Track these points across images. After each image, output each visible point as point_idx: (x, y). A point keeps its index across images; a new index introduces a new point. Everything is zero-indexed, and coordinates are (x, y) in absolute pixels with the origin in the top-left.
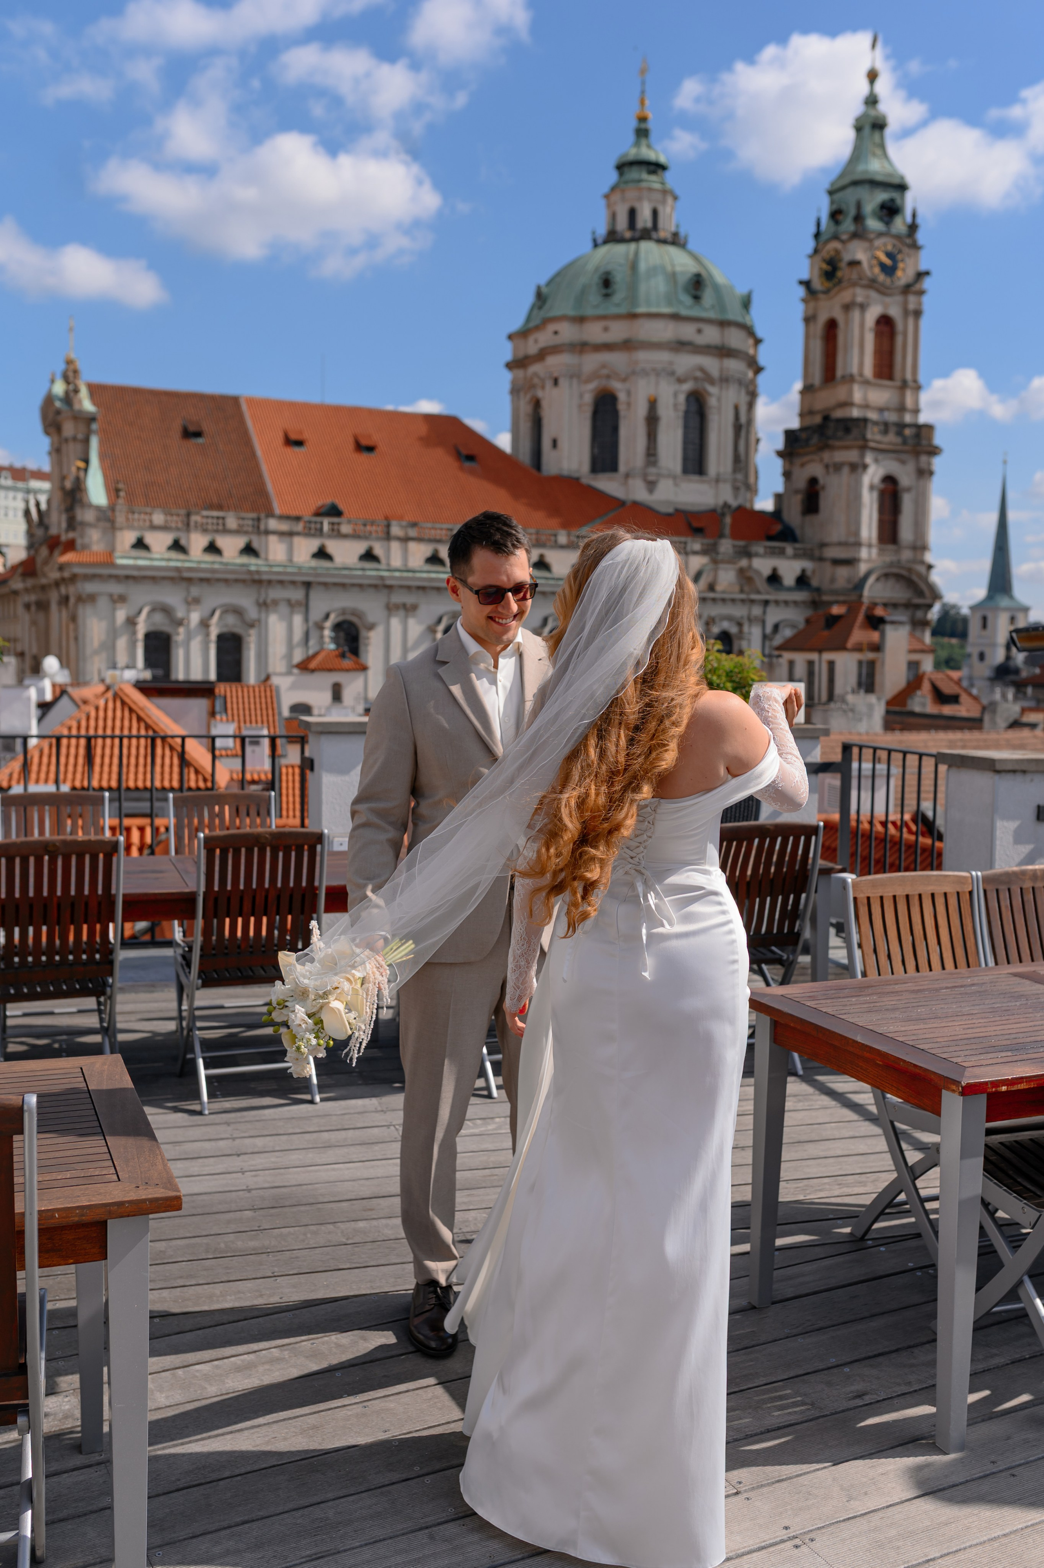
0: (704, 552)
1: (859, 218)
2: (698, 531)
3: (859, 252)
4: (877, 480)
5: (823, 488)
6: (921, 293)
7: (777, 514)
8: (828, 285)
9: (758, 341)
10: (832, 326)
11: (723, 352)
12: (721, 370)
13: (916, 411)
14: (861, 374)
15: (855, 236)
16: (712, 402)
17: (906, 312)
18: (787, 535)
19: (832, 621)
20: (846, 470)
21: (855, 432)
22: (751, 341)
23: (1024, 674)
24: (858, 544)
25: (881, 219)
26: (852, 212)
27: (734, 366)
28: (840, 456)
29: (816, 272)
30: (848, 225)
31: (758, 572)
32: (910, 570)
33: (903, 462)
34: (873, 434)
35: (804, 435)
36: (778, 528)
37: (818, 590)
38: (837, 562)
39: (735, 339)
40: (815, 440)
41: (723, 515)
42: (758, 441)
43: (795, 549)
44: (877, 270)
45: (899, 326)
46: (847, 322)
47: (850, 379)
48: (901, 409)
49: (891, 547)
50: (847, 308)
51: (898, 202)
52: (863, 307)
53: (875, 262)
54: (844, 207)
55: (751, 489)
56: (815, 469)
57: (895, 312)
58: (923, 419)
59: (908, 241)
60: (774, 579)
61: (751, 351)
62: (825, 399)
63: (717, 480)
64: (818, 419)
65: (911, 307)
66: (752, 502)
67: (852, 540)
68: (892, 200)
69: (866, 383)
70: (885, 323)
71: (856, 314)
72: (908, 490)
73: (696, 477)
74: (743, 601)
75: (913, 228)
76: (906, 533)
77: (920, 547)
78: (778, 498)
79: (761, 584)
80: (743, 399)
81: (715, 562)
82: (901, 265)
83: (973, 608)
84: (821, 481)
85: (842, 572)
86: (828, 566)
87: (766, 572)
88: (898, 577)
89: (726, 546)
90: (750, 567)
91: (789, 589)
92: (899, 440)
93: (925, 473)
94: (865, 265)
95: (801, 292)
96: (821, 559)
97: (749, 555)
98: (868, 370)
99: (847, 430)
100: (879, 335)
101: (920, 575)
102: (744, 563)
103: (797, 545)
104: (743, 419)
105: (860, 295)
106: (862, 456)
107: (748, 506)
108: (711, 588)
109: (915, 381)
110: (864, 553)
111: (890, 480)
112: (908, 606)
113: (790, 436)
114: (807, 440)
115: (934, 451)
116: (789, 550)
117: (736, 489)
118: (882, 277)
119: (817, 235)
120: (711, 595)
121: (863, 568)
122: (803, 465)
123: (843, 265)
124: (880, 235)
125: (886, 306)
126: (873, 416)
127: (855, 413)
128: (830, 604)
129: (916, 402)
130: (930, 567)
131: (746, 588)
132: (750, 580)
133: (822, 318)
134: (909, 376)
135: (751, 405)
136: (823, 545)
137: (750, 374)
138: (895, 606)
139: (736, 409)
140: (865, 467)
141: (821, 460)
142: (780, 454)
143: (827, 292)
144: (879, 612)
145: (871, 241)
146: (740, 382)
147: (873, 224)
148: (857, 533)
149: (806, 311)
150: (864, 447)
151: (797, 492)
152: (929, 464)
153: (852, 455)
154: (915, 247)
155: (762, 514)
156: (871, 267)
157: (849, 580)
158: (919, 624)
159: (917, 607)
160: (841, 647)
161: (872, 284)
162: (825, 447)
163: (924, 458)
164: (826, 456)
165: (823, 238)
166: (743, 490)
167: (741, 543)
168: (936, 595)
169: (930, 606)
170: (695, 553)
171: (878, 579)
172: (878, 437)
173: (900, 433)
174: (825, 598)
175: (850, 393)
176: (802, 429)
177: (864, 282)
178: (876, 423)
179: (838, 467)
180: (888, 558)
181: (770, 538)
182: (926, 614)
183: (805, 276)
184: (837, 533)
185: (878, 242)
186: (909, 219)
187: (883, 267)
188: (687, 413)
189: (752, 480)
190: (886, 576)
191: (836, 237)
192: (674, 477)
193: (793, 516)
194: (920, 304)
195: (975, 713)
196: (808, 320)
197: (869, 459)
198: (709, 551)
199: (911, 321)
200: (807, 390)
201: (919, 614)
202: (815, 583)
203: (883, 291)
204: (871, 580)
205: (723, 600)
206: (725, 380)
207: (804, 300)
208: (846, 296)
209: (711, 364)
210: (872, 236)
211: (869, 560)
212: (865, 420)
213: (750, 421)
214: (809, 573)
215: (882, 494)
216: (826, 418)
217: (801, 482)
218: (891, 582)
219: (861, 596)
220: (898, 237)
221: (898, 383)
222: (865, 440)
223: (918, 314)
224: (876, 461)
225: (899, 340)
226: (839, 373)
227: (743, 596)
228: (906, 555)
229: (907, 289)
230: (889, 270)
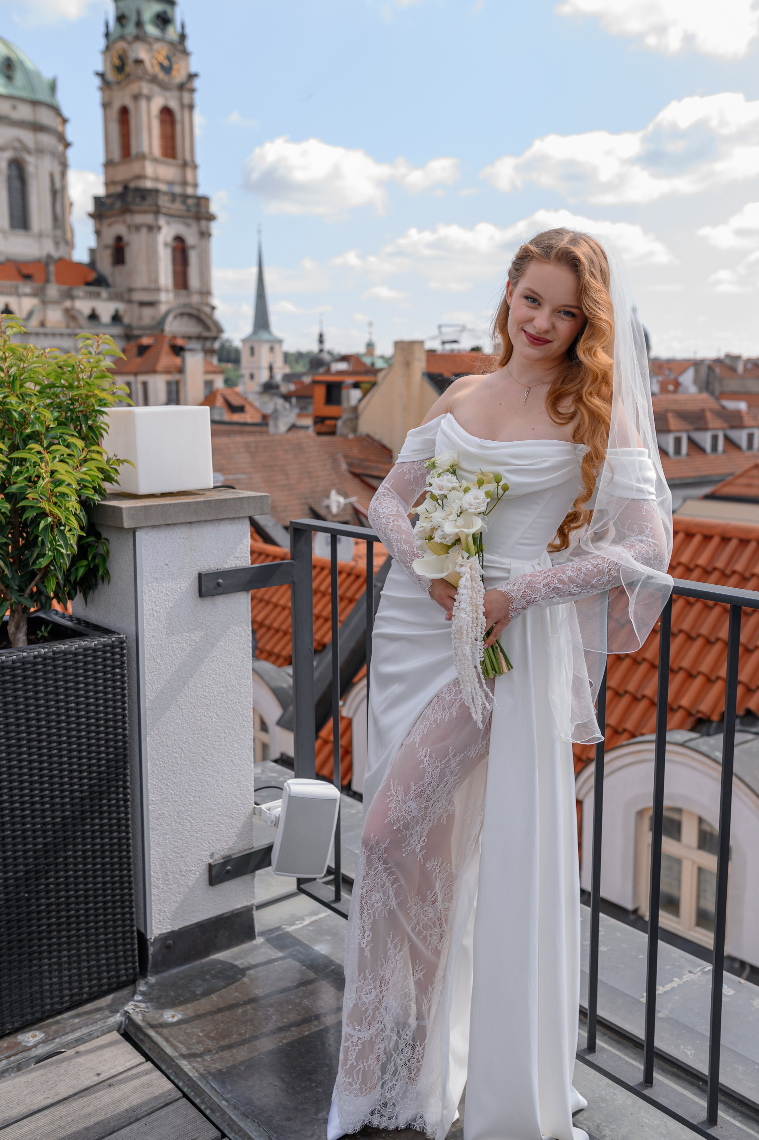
0: (34, 295)
1: (139, 24)
2: (27, 277)
3: (141, 52)
4: (169, 239)
5: (127, 244)
6: (192, 91)
7: (92, 265)
8: (120, 77)
9: (65, 121)
10: (124, 112)
11: (37, 127)
12: (36, 142)
13: (195, 186)
14: (151, 153)
15: (138, 38)
16: (31, 169)
17: (182, 106)
18: (100, 281)
19: (143, 350)
20: (144, 231)
21: (150, 200)
22: (59, 120)
23: (284, 389)
24: (158, 290)
25: (157, 26)
26: (133, 18)
27: (47, 140)
28: (139, 219)
29: (109, 66)
30: (131, 29)
31: (80, 312)
32: (199, 310)
33: (188, 225)
34: (164, 202)
35: (109, 201)
36: (92, 276)
37: (129, 327)
38: (143, 304)
39: (46, 117)
40: (118, 205)
41: (47, 264)
42: (71, 204)
43: (110, 294)
44: (157, 69)
45: (178, 116)
46: (138, 109)
47: (142, 157)
48: (184, 183)
49: (183, 292)
50: (136, 97)
51: (170, 14)
52: (149, 98)
53: (155, 62)
54: (127, 13)
55: (70, 244)
56: (120, 229)
57: (173, 105)
58: (201, 191)
59: (180, 47)
60: (93, 317)
61: (60, 128)
62: (123, 173)
63: (40, 235)
64: (119, 189)
65: (186, 100)
66: (70, 254)
67: (153, 286)
68: (165, 12)
69: (155, 160)
70: (166, 112)
71: (143, 104)
72: (194, 247)
73: (21, 232)
74: (70, 335)
75: (183, 37)
76: (194, 282)
77: (206, 293)
78: (92, 252)
79: (83, 321)
80: (57, 169)
81: (45, 303)
82: (175, 66)
83: (244, 341)
84: (126, 238)
85: (147, 312)
86: (135, 307)
87: (87, 311)
88: (190, 315)
89: (53, 290)
90: (73, 308)
91: (106, 326)
92: (183, 208)
93: (205, 235)
94: (148, 63)
95: (97, 82)
96: (130, 302)
97: (72, 298)
98: (157, 150)
99: (143, 198)
100: (163, 122)
101: (206, 314)
102: (68, 304)
103: (111, 290)
104: (58, 185)
105: (145, 88)
106: (157, 220)
107: (66, 257)
108: (42, 324)
109: (193, 161)
110: (163, 297)
111: (179, 239)
112: (199, 338)
113: (97, 200)
114: (112, 205)
115: (211, 218)
116: (104, 293)
117: (57, 244)
118: (161, 75)
119: (107, 35)
120: (42, 330)
121: (163, 308)
122: (110, 225)
123: (130, 61)
124: (157, 40)
125: (166, 99)
126: (162, 187)
127: (149, 184)
128: (139, 337)
129: (195, 178)
130: (213, 308)
131: (72, 325)
132: (73, 318)
133: (116, 106)
134: (188, 157)
135: (63, 174)
136: (130, 290)
137: (61, 148)
138: (189, 338)
139: (52, 176)
140: (159, 228)
141: (124, 222)
142: (91, 215)
143: (119, 83)
144: (180, 342)
145: (150, 44)
146: (54, 154)
147: (151, 30)
148: (156, 281)
149: (103, 98)
150: (157, 212)
151: (106, 247)
152: (208, 228)
153: (148, 219)
154: (185, 53)
155: (79, 265)
156: (153, 66)
157: (153, 318)
158: (209, 352)
159: (206, 339)
160: (153, 371)
161: (154, 80)
162: (126, 210)
163: (203, 223)
164: (128, 218)
165: (112, 37)
166: (62, 245)
167: (65, 287)
168: (220, 330)
169: (215, 339)
170: (26, 295)
171: (175, 317)
172: (168, 204)
173: (184, 202)
174: (136, 332)
175: (143, 168)
176: (108, 196)
177: (147, 77)
178: (165, 193)
179: (138, 228)
180: (183, 300)
181: (88, 284)
182: (213, 344)
183: (100, 68)
184: (141, 281)
185: (157, 46)
186: (179, 29)
187: (162, 66)
188: (10, 179)
189: (69, 236)
190: (182, 315)
191: (122, 38)
192: (3, 232)
193: (105, 266)
194: (192, 99)
195: (257, 419)
196: (106, 105)
197: (162, 221)
198: (39, 293)
199: (186, 113)
200: (109, 164)
201: (208, 344)
202: (126, 320)
203: (164, 87)
204: (170, 318)
205: (54, 335)
206: (40, 151)
207: (102, 89)
208: (134, 88)
209: (27, 137)
210: (151, 40)
211: (167, 302)
212: (156, 191)
213: (64, 188)
214: (121, 312)
215: (174, 250)
216: (126, 188)
217: (110, 240)
218: (185, 320)
219: (162, 330)
220: (171, 44)
221: (180, 162)
222: (157, 206)
223: (191, 107)
224: (168, 223)
225: (178, 127)
226: (134, 150)
227: (69, 331)
228: (195, 299)
229: (181, 87)
230: (167, 70)
